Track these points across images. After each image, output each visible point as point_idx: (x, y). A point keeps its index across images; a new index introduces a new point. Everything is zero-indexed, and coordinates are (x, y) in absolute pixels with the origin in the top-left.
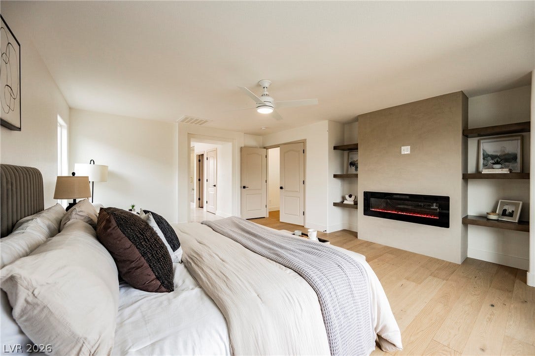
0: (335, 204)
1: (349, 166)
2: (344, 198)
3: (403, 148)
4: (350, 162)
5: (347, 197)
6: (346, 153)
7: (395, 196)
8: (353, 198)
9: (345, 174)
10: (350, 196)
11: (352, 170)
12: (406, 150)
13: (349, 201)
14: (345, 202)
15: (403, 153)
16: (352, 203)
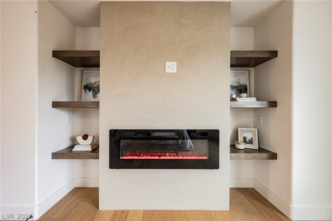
0: (56, 156)
1: (83, 91)
2: (74, 143)
3: (168, 64)
4: (84, 84)
5: (80, 139)
6: (78, 70)
7: (157, 134)
8: (90, 139)
9: (76, 101)
10: (85, 137)
11: (89, 97)
12: (171, 67)
13: (84, 146)
14: (76, 149)
15: (168, 70)
16: (89, 149)
